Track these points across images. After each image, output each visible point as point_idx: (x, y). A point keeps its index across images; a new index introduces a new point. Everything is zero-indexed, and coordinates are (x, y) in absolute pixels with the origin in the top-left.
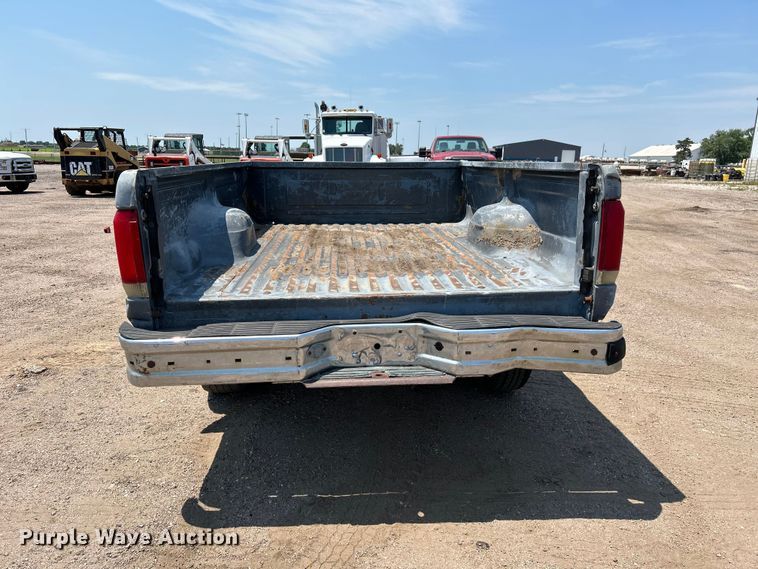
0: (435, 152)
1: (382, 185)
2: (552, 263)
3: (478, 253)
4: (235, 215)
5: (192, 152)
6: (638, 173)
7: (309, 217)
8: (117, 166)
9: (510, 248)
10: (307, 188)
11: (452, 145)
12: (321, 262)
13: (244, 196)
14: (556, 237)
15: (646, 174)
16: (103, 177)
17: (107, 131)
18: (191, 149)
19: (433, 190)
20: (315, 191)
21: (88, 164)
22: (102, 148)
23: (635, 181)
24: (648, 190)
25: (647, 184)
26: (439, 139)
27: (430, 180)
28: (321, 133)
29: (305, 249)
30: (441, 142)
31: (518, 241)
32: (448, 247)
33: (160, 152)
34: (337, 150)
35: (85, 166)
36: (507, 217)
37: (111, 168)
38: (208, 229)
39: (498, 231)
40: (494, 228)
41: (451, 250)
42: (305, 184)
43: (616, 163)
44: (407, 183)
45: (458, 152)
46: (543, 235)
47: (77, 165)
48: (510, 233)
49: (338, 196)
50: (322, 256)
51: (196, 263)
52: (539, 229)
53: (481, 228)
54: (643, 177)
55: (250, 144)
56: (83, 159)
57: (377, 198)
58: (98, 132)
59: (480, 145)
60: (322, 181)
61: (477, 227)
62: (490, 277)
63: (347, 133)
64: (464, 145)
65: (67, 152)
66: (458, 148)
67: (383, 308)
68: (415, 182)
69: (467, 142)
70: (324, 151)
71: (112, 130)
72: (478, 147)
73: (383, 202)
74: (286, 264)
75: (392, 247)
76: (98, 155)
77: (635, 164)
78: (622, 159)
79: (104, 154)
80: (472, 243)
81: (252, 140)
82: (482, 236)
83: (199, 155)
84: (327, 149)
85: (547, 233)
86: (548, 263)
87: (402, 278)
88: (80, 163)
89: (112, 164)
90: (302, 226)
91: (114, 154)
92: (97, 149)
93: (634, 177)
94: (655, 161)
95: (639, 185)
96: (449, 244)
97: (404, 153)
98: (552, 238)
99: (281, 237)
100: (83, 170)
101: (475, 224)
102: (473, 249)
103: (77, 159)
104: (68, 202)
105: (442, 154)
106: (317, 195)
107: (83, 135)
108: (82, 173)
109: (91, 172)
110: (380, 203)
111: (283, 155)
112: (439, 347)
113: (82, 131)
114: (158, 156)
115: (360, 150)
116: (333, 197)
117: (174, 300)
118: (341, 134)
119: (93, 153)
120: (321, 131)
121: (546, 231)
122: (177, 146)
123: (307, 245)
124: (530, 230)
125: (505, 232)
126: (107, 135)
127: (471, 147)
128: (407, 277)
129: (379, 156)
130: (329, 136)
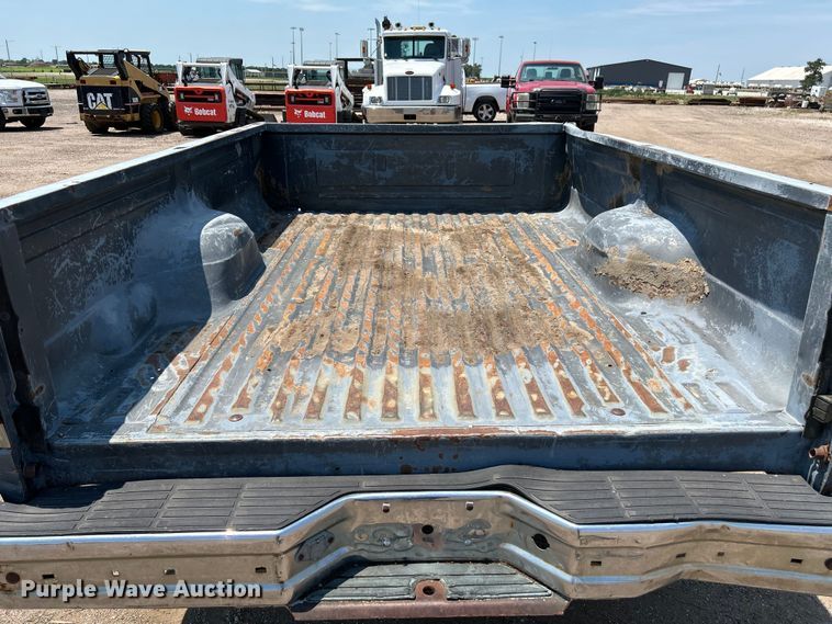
0: (520, 81)
1: (451, 157)
2: (729, 339)
3: (597, 295)
4: (220, 229)
5: (229, 82)
6: (760, 103)
7: (349, 202)
8: (142, 97)
9: (651, 297)
10: (345, 162)
11: (541, 72)
12: (349, 313)
13: (256, 174)
14: (740, 296)
15: (772, 105)
16: (127, 112)
17: (129, 54)
18: (228, 77)
19: (523, 165)
20: (357, 166)
21: (109, 96)
22: (124, 77)
23: (760, 115)
24: (777, 128)
25: (775, 119)
26: (526, 65)
27: (520, 151)
28: (383, 56)
29: (331, 275)
30: (528, 68)
31: (666, 287)
32: (547, 276)
33: (191, 81)
34: (401, 79)
35: (105, 98)
36: (650, 240)
37: (135, 100)
38: (171, 262)
39: (632, 266)
40: (625, 259)
41: (553, 282)
42: (342, 156)
43: (733, 89)
44: (487, 155)
45: (548, 81)
46: (710, 283)
47: (96, 97)
48: (652, 269)
49: (388, 173)
50: (352, 302)
51: (143, 327)
52: (703, 271)
53: (604, 255)
54: (768, 109)
55: (297, 72)
56: (103, 90)
57: (443, 176)
58: (118, 55)
59: (577, 73)
60: (365, 151)
61: (595, 250)
62: (627, 372)
63: (413, 57)
64: (555, 73)
65: (83, 82)
66: (548, 76)
67: (441, 456)
68: (498, 153)
69: (560, 68)
70: (385, 81)
71: (136, 54)
72: (573, 77)
73: (454, 180)
74: (292, 318)
75: (461, 270)
76: (118, 84)
77: (755, 89)
78: (740, 84)
79: (125, 84)
80: (587, 272)
81: (300, 67)
82: (603, 268)
83: (237, 84)
84: (389, 78)
85: (719, 282)
86: (722, 337)
87: (474, 370)
88: (99, 95)
89: (137, 96)
90: (337, 217)
91: (138, 83)
92: (117, 77)
93: (757, 109)
94: (778, 86)
95: (766, 121)
96: (549, 269)
97: (482, 75)
98: (733, 296)
99: (302, 245)
100: (103, 102)
101: (591, 243)
102: (587, 284)
103: (96, 90)
104: (88, 143)
105: (529, 84)
106: (360, 171)
107: (101, 59)
108: (101, 107)
109: (113, 106)
110: (447, 183)
111: (337, 85)
112: (541, 541)
113: (100, 54)
114: (190, 86)
115: (428, 79)
116: (383, 174)
117: (66, 442)
118: (406, 58)
119: (113, 82)
120: (383, 54)
121: (717, 276)
122: (213, 73)
123: (335, 266)
124: (688, 269)
125: (644, 268)
126: (129, 60)
127: (565, 75)
128: (485, 369)
129: (453, 87)
130: (391, 61)
